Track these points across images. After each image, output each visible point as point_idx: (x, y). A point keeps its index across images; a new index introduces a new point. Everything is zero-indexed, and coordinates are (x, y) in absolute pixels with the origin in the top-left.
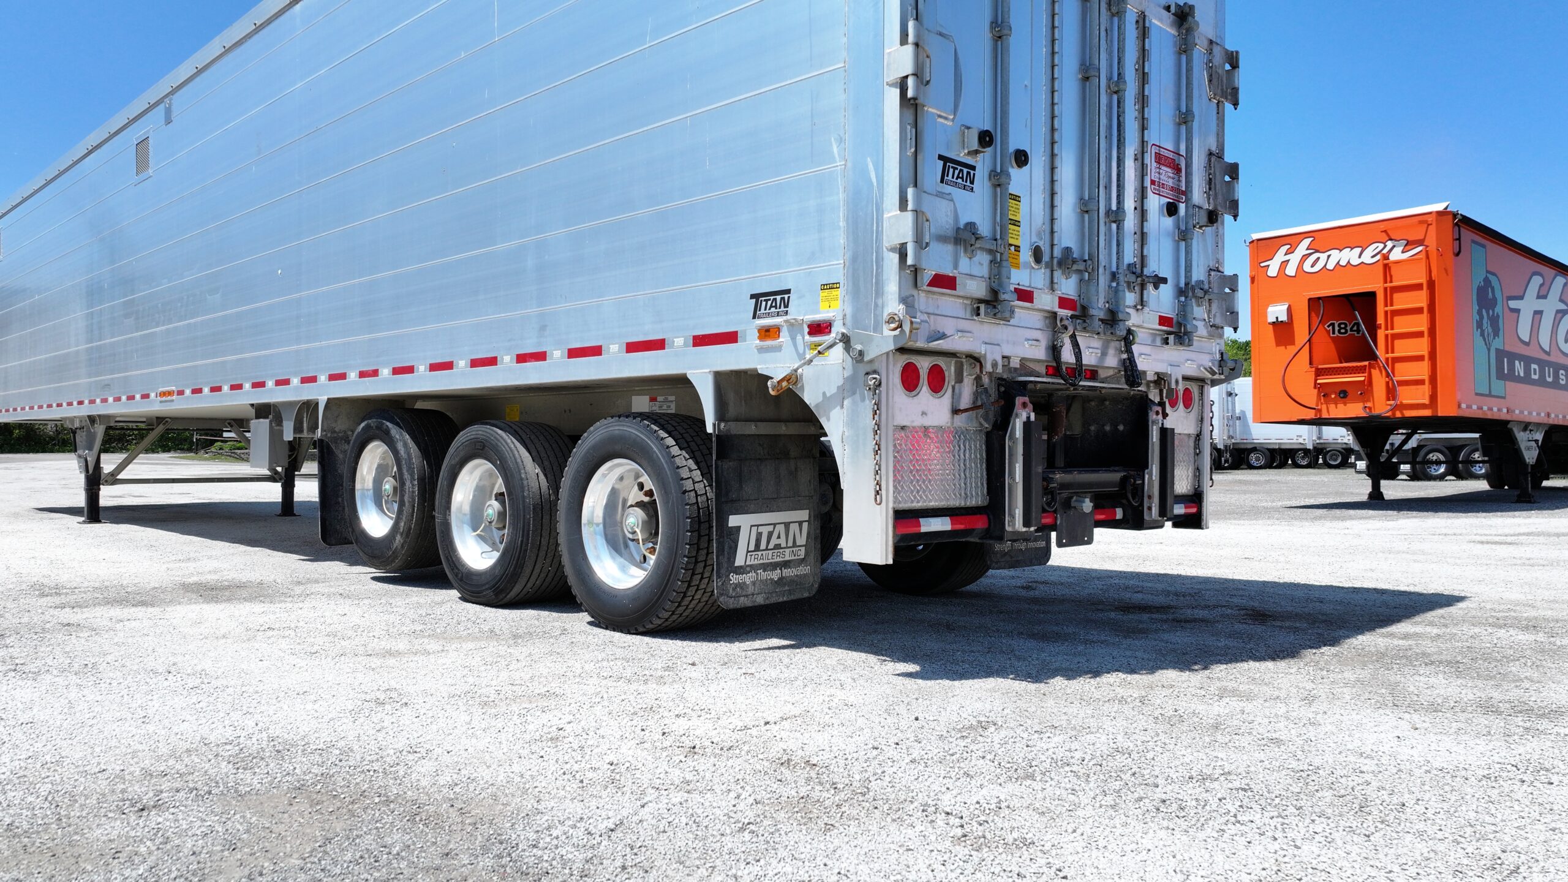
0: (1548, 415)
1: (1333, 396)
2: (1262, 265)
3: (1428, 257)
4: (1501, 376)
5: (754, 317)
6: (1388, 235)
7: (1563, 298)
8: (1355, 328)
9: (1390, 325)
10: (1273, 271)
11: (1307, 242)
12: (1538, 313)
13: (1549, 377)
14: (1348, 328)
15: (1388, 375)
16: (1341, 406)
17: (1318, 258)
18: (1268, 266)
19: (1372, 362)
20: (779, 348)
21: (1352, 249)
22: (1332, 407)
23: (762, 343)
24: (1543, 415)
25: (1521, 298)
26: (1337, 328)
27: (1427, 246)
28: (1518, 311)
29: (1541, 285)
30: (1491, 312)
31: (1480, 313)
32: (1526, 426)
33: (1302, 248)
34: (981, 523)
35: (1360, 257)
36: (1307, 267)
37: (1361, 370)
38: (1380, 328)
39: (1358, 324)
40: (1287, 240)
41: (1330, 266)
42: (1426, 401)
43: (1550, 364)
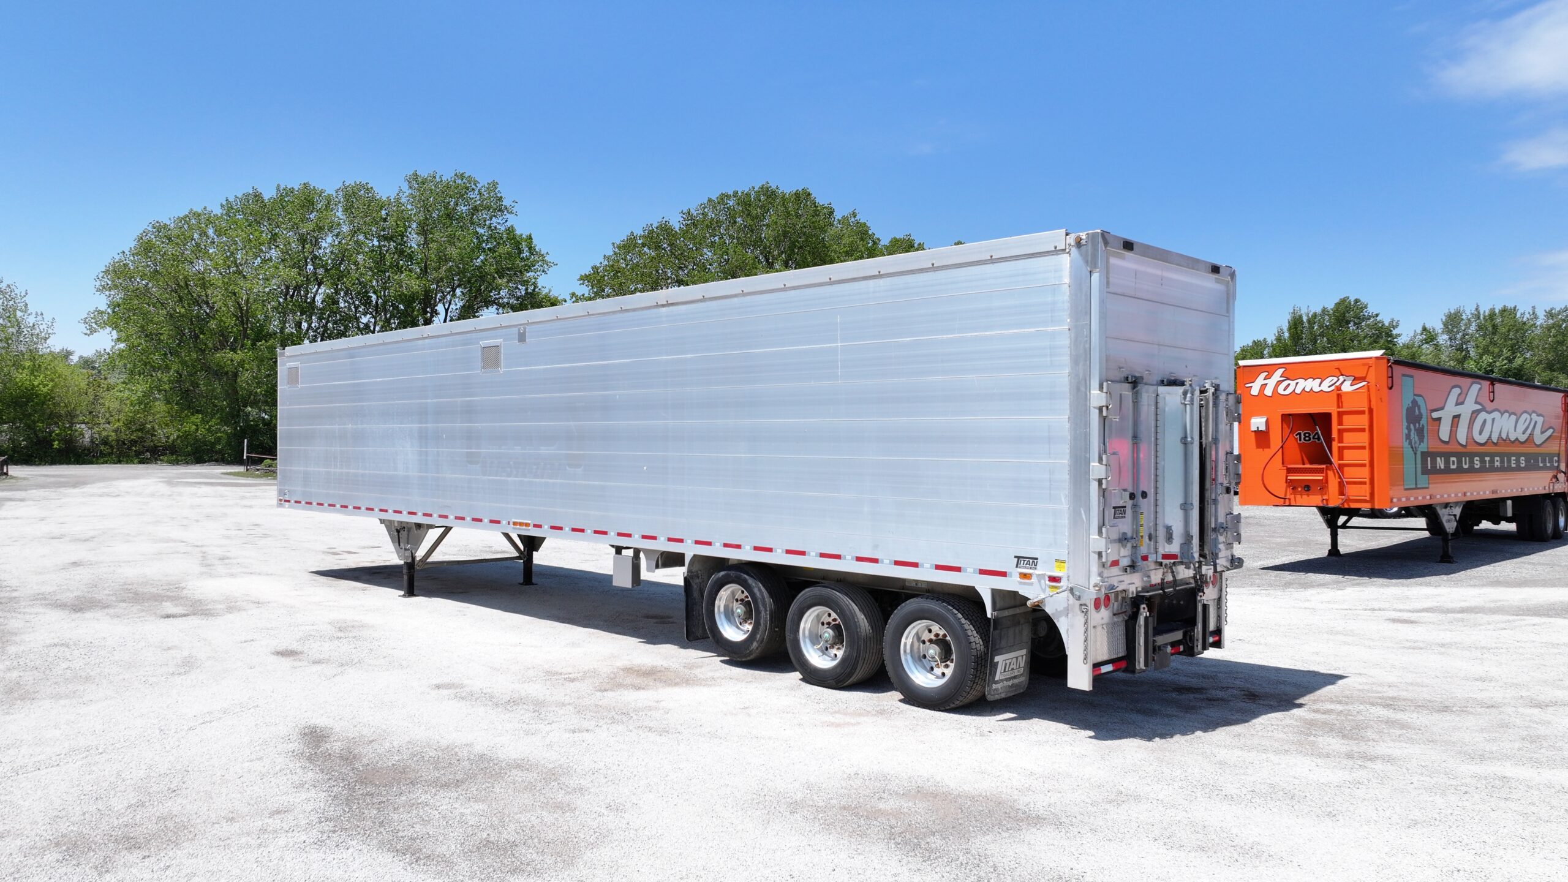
0: (1465, 494)
1: (1300, 489)
2: (1247, 385)
3: (1369, 390)
4: (1425, 471)
5: (1017, 567)
6: (1341, 372)
7: (1478, 400)
8: (1316, 437)
9: (1341, 440)
10: (1255, 391)
11: (1281, 371)
12: (1457, 417)
13: (1466, 464)
14: (1311, 437)
15: (1340, 477)
16: (1305, 497)
17: (1289, 384)
18: (1251, 387)
19: (1328, 465)
20: (1032, 584)
21: (1314, 379)
22: (1298, 497)
23: (1022, 580)
24: (1460, 495)
25: (1442, 408)
26: (1303, 437)
27: (1368, 383)
28: (1439, 419)
29: (1459, 395)
30: (1417, 425)
31: (1408, 428)
32: (1447, 505)
33: (1277, 375)
34: (1124, 665)
35: (1320, 386)
36: (1280, 390)
37: (1320, 471)
38: (1334, 440)
39: (1317, 433)
40: (1266, 368)
41: (1298, 391)
42: (1368, 498)
43: (1465, 454)
